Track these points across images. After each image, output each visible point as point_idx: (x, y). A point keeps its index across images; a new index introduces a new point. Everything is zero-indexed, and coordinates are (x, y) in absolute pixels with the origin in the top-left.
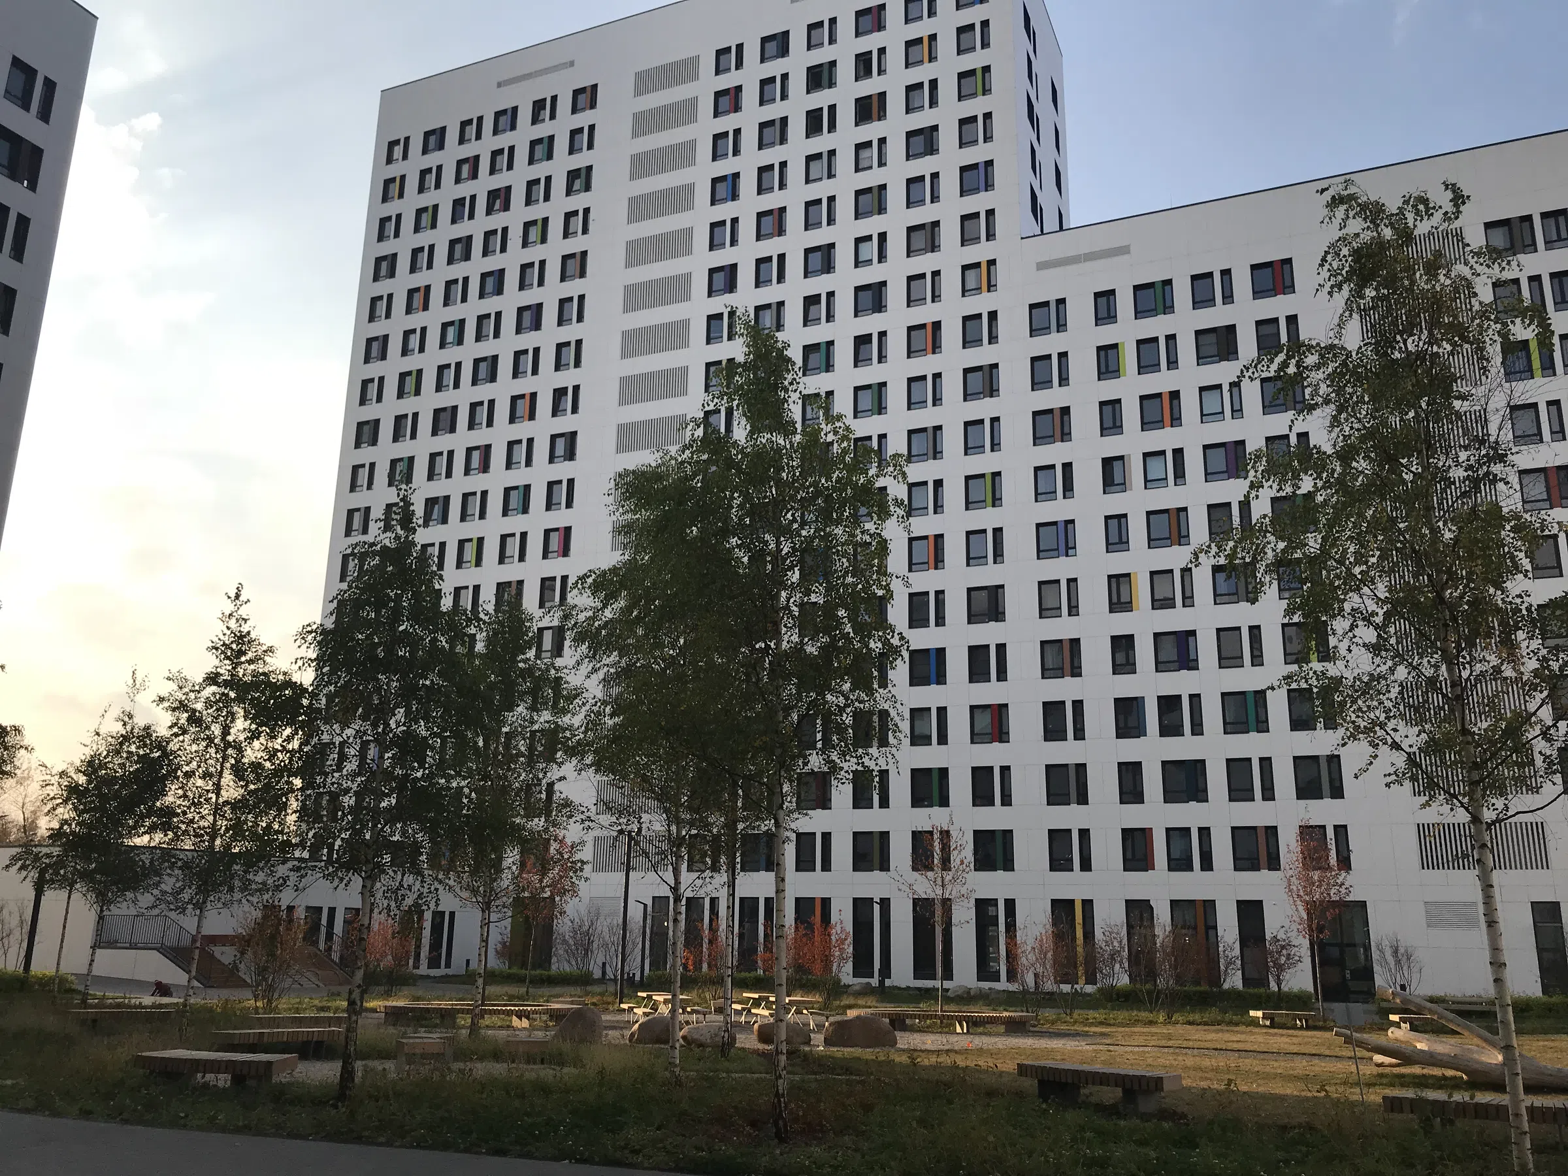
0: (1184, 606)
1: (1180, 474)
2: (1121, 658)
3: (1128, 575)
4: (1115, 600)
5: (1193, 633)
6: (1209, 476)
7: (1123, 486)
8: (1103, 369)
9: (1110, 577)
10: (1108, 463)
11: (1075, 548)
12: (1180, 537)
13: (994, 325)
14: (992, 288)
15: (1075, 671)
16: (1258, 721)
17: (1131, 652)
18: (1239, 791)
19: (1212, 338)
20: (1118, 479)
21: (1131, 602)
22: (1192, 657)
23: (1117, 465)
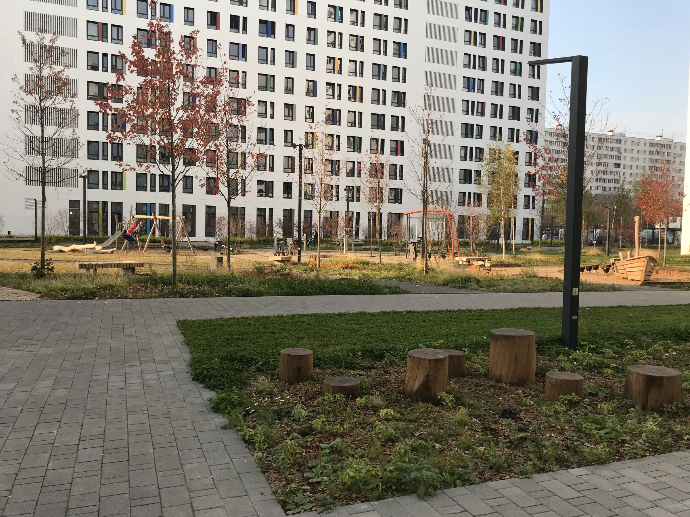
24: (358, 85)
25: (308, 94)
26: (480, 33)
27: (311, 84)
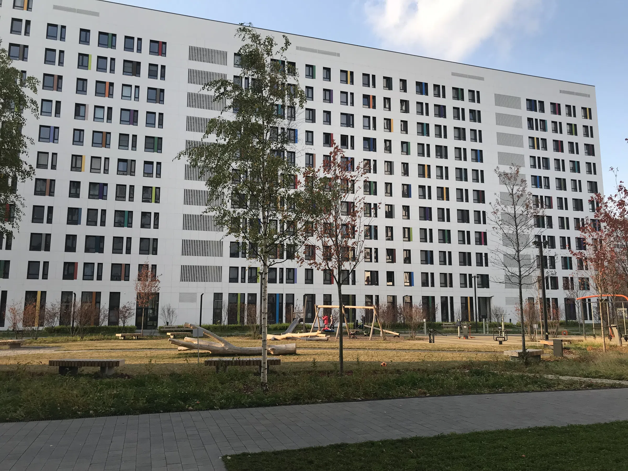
0: (104, 173)
1: (109, 118)
2: (73, 191)
3: (81, 156)
4: (74, 166)
5: (106, 185)
6: (122, 121)
7: (84, 117)
8: (80, 64)
9: (73, 155)
10: (78, 106)
11: (58, 140)
12: (106, 144)
13: (28, 27)
14: (29, 9)
15: (51, 194)
16: (128, 223)
17: (78, 189)
18: (117, 249)
19: (130, 65)
20: (82, 113)
21: (81, 168)
22: (105, 194)
23: (82, 108)
24: (445, 186)
25: (404, 196)
26: (542, 139)
27: (405, 187)
